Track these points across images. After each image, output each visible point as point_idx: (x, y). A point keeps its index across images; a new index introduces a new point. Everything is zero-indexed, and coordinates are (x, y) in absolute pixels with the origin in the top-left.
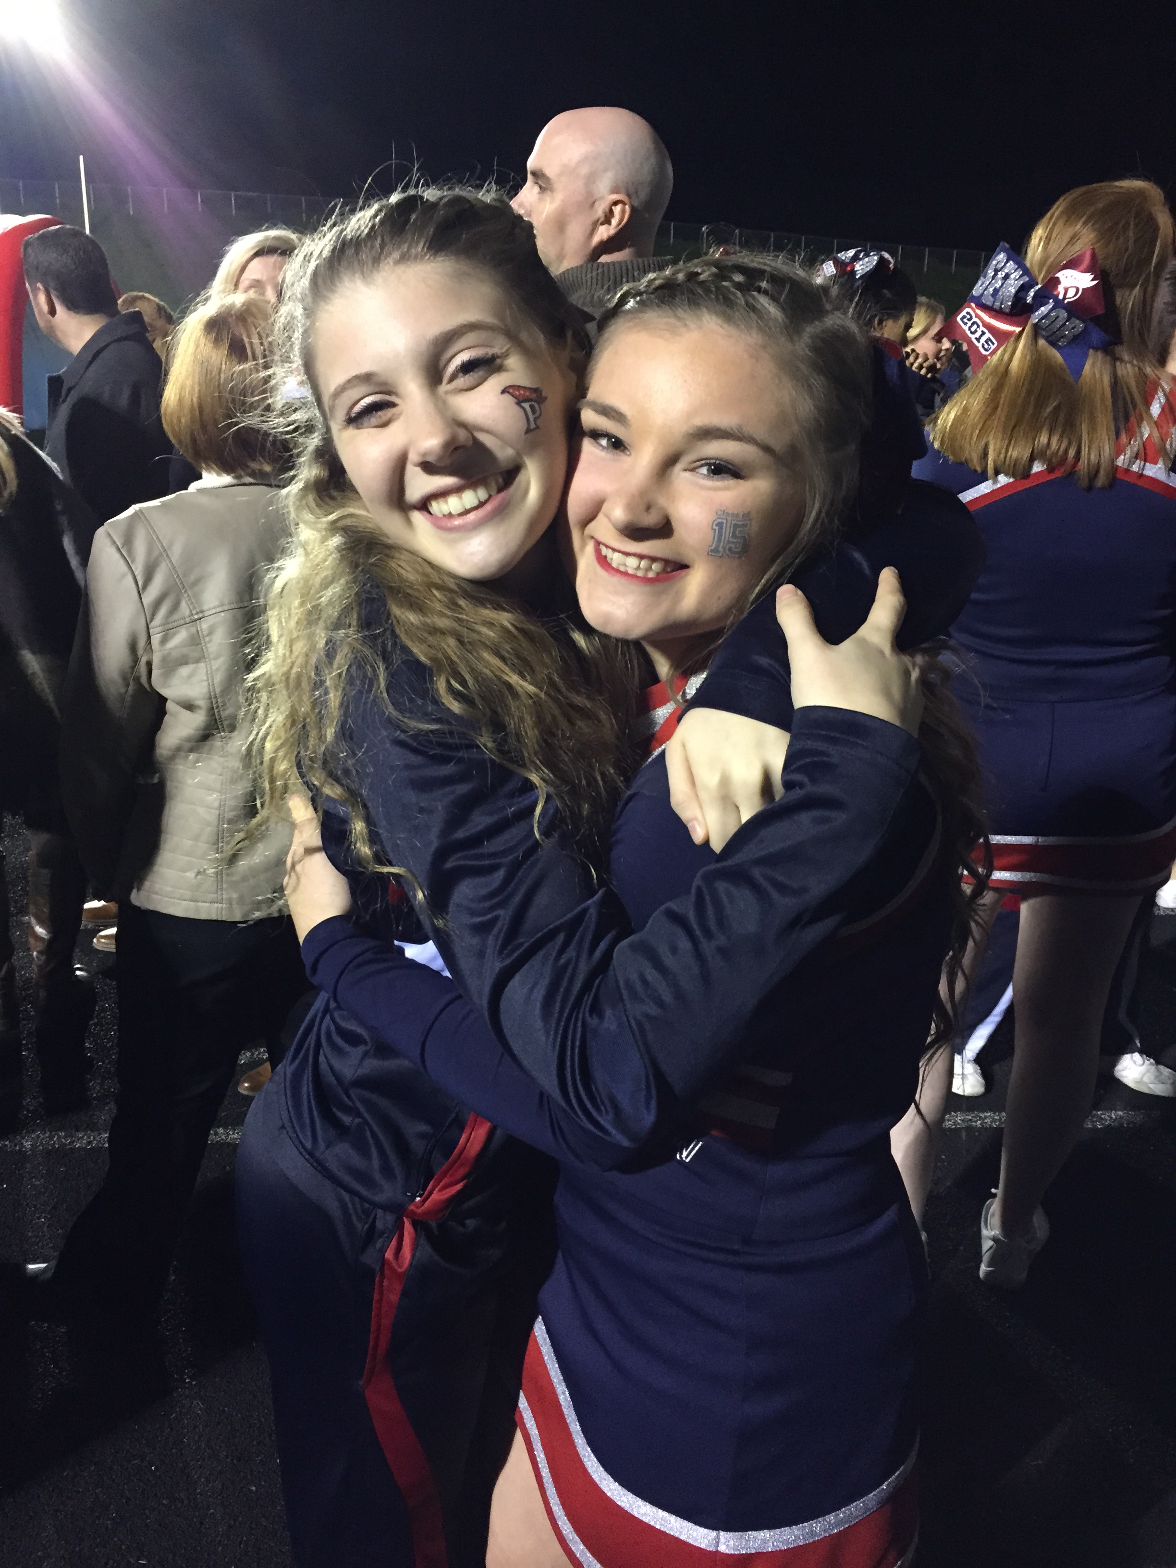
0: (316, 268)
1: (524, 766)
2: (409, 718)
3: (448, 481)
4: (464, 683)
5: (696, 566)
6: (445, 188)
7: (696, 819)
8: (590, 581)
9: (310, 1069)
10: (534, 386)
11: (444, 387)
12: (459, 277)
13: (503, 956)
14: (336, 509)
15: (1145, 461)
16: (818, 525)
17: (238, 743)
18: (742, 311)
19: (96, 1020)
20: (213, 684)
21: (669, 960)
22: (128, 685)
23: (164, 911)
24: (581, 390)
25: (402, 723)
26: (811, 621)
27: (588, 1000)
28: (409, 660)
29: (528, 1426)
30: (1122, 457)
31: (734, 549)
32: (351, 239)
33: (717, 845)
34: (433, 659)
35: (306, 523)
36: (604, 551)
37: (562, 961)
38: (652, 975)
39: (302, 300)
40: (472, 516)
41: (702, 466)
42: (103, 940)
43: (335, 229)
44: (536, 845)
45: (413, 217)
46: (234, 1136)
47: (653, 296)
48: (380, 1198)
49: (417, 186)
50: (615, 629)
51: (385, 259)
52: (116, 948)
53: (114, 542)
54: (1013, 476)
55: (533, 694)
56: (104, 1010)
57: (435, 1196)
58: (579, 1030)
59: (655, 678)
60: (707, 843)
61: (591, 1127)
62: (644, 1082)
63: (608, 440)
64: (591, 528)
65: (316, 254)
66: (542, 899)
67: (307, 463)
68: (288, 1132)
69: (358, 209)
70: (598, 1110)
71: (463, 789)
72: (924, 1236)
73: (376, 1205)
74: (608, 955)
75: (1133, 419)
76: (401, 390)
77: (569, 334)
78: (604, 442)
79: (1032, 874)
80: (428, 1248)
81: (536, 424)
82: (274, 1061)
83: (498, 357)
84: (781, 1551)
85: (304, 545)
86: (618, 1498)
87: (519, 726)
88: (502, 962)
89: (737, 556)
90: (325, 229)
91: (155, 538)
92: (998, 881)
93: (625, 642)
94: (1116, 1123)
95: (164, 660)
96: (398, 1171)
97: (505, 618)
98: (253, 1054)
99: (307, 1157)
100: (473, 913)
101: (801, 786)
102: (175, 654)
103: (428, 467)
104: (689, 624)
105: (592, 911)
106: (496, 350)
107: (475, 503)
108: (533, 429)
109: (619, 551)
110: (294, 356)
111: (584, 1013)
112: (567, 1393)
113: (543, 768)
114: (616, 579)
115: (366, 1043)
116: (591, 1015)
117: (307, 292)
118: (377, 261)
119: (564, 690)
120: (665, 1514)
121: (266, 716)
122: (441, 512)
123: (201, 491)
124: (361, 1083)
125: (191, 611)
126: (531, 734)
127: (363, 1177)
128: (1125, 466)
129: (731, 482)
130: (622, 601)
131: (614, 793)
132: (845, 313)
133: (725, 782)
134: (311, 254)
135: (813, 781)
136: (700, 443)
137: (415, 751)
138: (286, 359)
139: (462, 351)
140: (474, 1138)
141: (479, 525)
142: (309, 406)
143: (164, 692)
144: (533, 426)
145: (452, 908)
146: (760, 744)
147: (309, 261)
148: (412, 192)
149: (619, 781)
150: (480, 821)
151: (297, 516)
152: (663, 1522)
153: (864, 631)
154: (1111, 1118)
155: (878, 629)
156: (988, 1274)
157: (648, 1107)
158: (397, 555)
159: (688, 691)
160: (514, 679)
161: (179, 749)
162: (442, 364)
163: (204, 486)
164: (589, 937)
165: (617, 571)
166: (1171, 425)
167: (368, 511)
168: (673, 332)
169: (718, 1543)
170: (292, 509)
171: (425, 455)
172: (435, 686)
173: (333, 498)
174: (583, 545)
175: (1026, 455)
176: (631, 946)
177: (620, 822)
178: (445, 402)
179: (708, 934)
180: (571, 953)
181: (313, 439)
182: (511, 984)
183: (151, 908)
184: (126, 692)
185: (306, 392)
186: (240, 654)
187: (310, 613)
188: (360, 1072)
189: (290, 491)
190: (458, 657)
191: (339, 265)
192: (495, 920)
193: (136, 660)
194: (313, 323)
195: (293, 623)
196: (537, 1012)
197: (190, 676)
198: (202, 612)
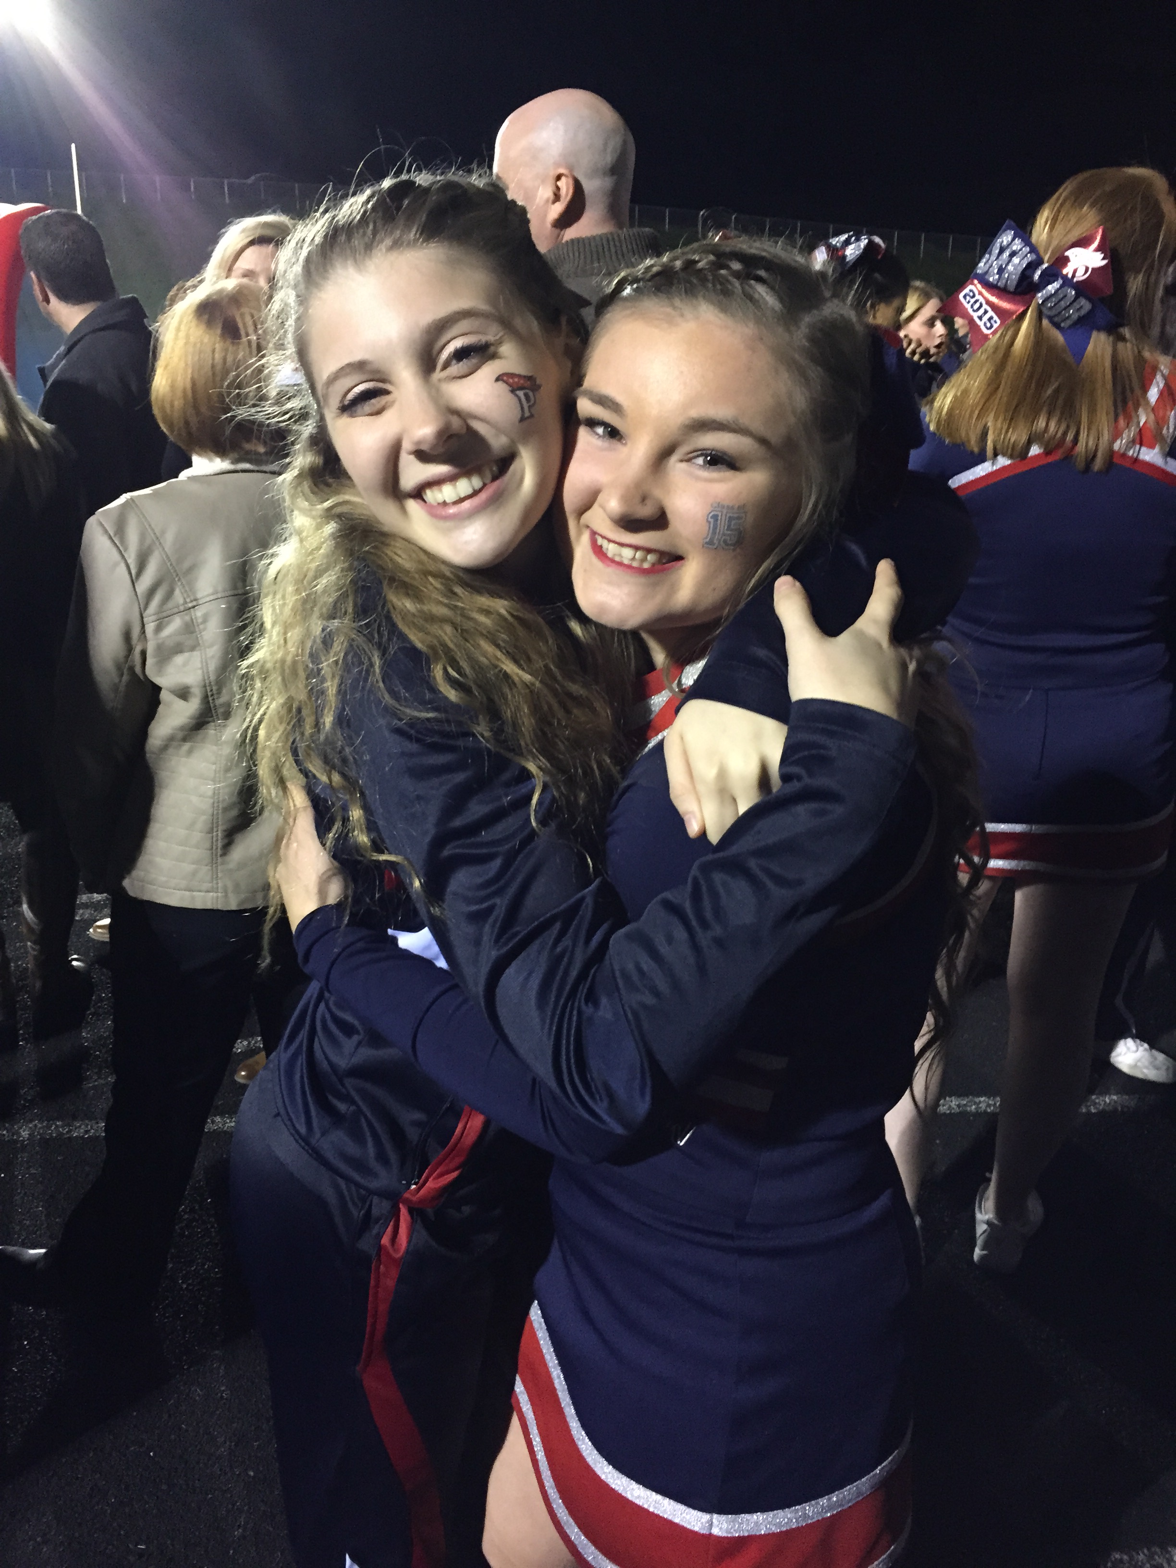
0: (308, 254)
1: (521, 754)
2: (405, 707)
3: (442, 469)
4: (459, 670)
5: (690, 557)
6: (439, 171)
7: (692, 813)
8: (585, 571)
9: (304, 1056)
10: (530, 374)
11: (438, 375)
12: (452, 263)
13: (500, 944)
14: (331, 497)
15: (1141, 445)
16: (816, 517)
17: (232, 731)
18: (739, 300)
19: (92, 1010)
20: (208, 672)
21: (664, 949)
22: (122, 675)
23: (158, 901)
24: (577, 378)
25: (399, 712)
26: (808, 612)
27: (583, 990)
28: (404, 648)
29: (524, 1409)
30: (1118, 442)
31: (729, 542)
32: (343, 226)
33: (714, 837)
34: (432, 647)
35: (302, 510)
36: (600, 541)
37: (559, 949)
38: (647, 963)
39: (295, 287)
40: (467, 505)
41: (698, 456)
42: (99, 930)
43: (327, 215)
44: (533, 834)
45: (406, 202)
46: (231, 1124)
47: (650, 283)
48: (374, 1184)
49: (409, 171)
50: (609, 620)
51: (377, 246)
52: (110, 938)
53: (106, 531)
54: (1011, 457)
55: (529, 682)
56: (101, 1000)
57: (430, 1184)
58: (575, 1018)
59: (651, 666)
60: (703, 834)
61: (586, 1116)
62: (638, 1070)
63: (604, 428)
64: (587, 517)
65: (308, 240)
66: (538, 889)
67: (301, 450)
68: (283, 1120)
69: (350, 194)
70: (592, 1096)
71: (460, 777)
72: (918, 1221)
73: (371, 1192)
74: (604, 945)
75: (1130, 404)
76: (394, 378)
77: (564, 320)
78: (600, 430)
79: (1026, 863)
80: (424, 1233)
81: (530, 411)
82: (269, 1049)
83: (492, 344)
84: (773, 1534)
85: (299, 532)
86: (612, 1481)
87: (516, 714)
88: (498, 950)
89: (732, 547)
90: (318, 214)
91: (147, 527)
92: (993, 869)
93: (623, 633)
94: (1111, 1108)
95: (159, 648)
96: (393, 1157)
97: (501, 606)
98: (249, 1043)
99: (303, 1144)
100: (468, 901)
101: (799, 778)
102: (170, 643)
103: (423, 456)
104: (687, 614)
105: (589, 901)
106: (490, 338)
107: (470, 491)
108: (528, 418)
109: (614, 542)
110: (288, 343)
111: (580, 1002)
112: (562, 1376)
113: (541, 758)
114: (611, 570)
115: (358, 1033)
116: (586, 1003)
117: (300, 278)
118: (369, 247)
119: (559, 678)
120: (659, 1497)
121: (259, 704)
122: (435, 500)
123: (192, 479)
124: (356, 1072)
125: (185, 599)
126: (527, 723)
127: (360, 1165)
128: (1122, 451)
129: (729, 474)
130: (617, 591)
131: (610, 783)
132: (844, 300)
133: (722, 774)
134: (304, 240)
135: (811, 774)
136: (696, 434)
137: (409, 737)
138: (280, 346)
139: (455, 338)
140: (470, 1128)
141: (474, 514)
142: (303, 393)
143: (158, 680)
144: (527, 414)
145: (448, 897)
146: (758, 736)
147: (301, 248)
148: (404, 177)
149: (615, 770)
150: (477, 809)
151: (293, 503)
152: (657, 1505)
153: (861, 623)
154: (1105, 1102)
155: (875, 622)
156: (982, 1258)
157: (643, 1095)
158: (392, 543)
159: (684, 681)
160: (509, 667)
161: (171, 739)
162: (435, 351)
163: (195, 474)
164: (585, 926)
165: (613, 561)
166: (1168, 408)
167: (362, 498)
168: (671, 322)
169: (711, 1525)
170: (287, 498)
171: (419, 443)
172: (432, 674)
173: (328, 485)
174: (579, 534)
175: (1024, 438)
176: (629, 936)
177: (614, 813)
178: (438, 390)
179: (705, 924)
180: (566, 942)
181: (307, 426)
182: (507, 971)
183: (146, 898)
184: (120, 681)
185: (300, 378)
186: (235, 642)
187: (305, 601)
188: (355, 1060)
189: (285, 479)
190: (455, 645)
191: (332, 251)
192: (490, 910)
193: (130, 649)
194: (306, 309)
195: (287, 610)
196: (533, 1002)
197: (185, 664)
198: (196, 600)
